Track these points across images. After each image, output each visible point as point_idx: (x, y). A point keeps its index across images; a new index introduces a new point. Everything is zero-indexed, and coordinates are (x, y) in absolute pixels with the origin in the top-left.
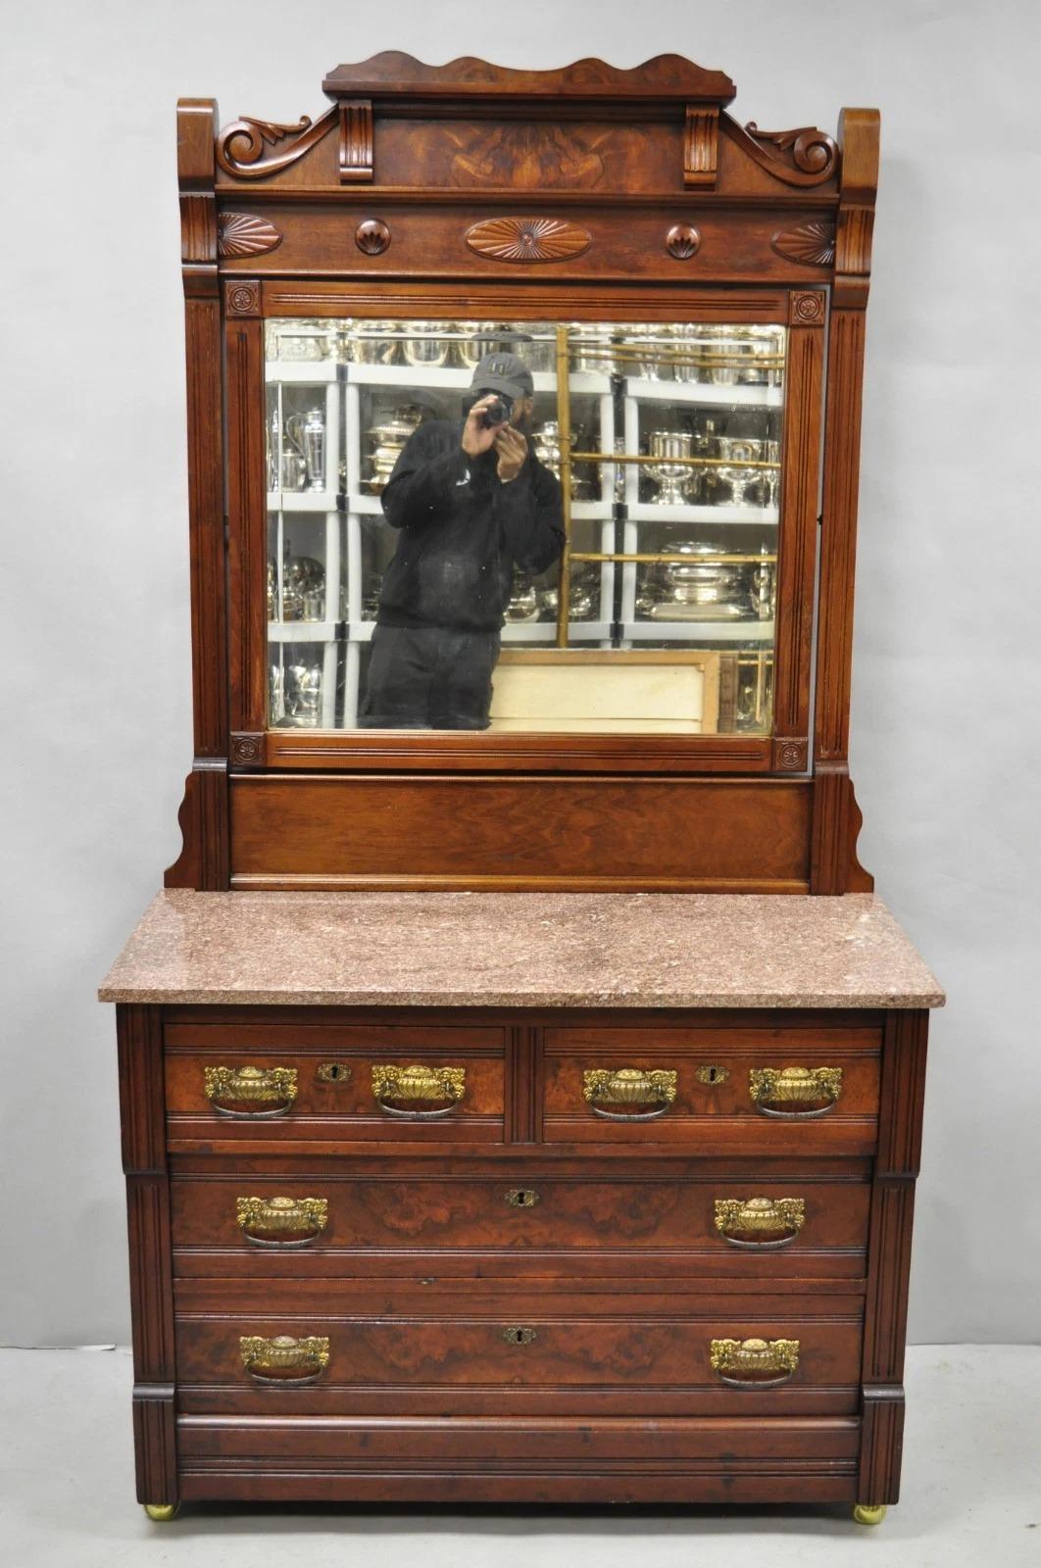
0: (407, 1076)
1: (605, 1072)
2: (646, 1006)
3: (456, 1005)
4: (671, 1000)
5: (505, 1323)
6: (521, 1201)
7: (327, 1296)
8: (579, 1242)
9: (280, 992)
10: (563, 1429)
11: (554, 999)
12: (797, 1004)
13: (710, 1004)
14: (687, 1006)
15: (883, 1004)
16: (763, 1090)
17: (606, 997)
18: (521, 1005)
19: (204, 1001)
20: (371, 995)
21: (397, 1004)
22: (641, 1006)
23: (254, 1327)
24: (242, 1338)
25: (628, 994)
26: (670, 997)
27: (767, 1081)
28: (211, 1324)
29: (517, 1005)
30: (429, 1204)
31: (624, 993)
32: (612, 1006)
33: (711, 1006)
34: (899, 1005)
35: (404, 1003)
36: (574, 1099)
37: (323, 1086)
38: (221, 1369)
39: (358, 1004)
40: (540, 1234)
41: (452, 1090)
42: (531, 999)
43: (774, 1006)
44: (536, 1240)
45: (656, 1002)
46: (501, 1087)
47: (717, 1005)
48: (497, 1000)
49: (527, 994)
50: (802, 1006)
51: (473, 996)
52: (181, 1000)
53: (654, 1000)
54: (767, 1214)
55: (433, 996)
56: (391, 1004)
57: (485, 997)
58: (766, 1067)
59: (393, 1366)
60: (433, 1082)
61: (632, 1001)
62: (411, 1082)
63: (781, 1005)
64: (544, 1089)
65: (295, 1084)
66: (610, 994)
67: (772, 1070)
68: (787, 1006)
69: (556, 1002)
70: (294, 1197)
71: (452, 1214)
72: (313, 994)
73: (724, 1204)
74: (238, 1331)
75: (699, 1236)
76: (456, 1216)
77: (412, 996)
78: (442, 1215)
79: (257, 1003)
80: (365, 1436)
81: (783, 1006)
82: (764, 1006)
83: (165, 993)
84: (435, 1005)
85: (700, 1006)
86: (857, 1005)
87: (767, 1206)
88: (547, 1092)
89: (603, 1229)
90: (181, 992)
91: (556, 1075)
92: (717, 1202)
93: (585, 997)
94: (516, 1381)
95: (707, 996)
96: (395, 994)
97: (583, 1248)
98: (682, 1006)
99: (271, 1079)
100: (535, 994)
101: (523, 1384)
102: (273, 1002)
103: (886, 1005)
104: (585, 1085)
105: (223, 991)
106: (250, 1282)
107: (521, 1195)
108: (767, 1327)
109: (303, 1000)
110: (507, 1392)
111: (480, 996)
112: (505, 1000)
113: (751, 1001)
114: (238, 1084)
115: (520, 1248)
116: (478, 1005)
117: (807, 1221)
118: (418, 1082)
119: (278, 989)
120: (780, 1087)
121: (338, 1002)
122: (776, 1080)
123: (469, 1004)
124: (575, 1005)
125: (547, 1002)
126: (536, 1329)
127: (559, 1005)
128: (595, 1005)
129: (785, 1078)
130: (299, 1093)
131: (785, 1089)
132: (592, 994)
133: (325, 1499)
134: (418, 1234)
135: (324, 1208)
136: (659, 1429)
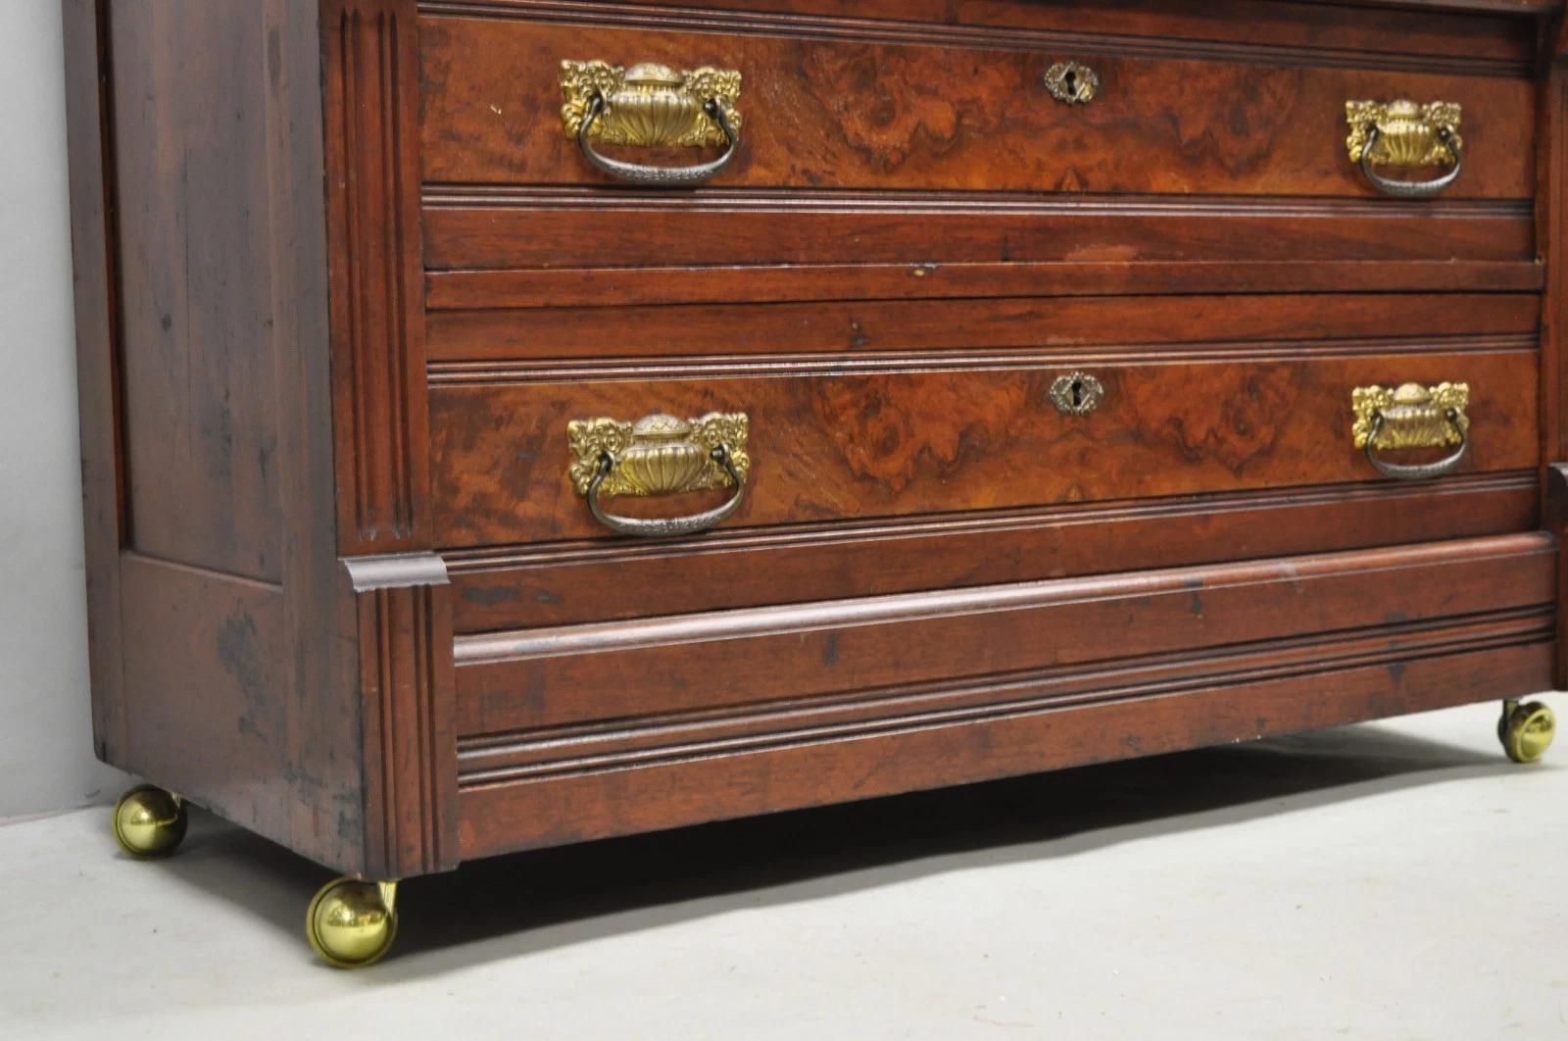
5: (1050, 367)
6: (1072, 91)
7: (745, 306)
8: (1163, 181)
10: (1161, 587)
23: (599, 395)
24: (573, 425)
28: (498, 392)
30: (920, 89)
38: (527, 508)
40: (1101, 164)
44: (1098, 180)
59: (865, 477)
70: (678, 63)
71: (960, 116)
73: (1360, 112)
74: (563, 408)
75: (1327, 173)
76: (966, 121)
78: (940, 117)
80: (832, 641)
89: (1193, 157)
92: (1349, 105)
94: (1074, 496)
97: (1163, 197)
101: (1085, 502)
106: (588, 278)
107: (1070, 77)
110: (1057, 521)
115: (1070, 195)
117: (1465, 148)
126: (1103, 375)
133: (754, 810)
134: (904, 157)
135: (733, 92)
136: (1299, 573)
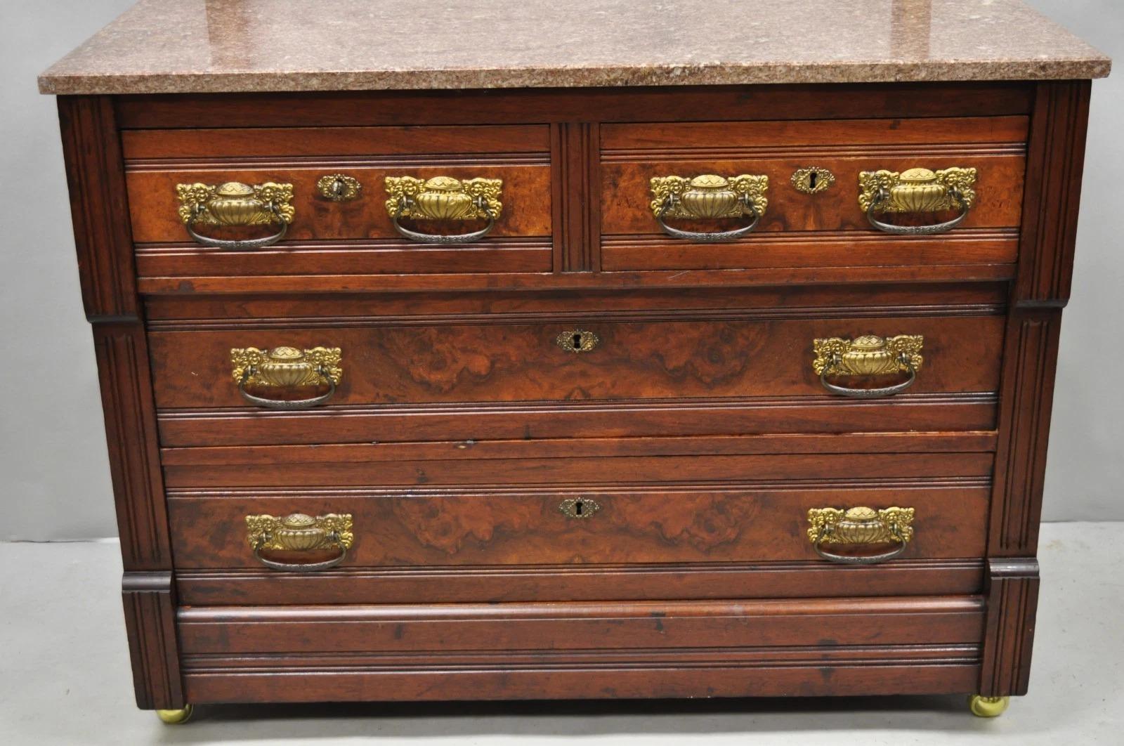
0: (429, 190)
1: (678, 178)
2: (729, 82)
3: (490, 86)
4: (760, 75)
5: (561, 493)
6: (577, 346)
7: (346, 465)
8: (648, 393)
9: (267, 75)
10: (633, 615)
11: (612, 76)
12: (922, 76)
13: (810, 78)
14: (781, 82)
15: (1031, 75)
16: (877, 199)
17: (678, 72)
18: (572, 85)
19: (171, 89)
20: (381, 76)
21: (416, 87)
22: (723, 82)
23: (262, 503)
24: (249, 517)
25: (706, 67)
26: (760, 69)
27: (881, 186)
28: (205, 502)
29: (567, 86)
30: (464, 350)
31: (702, 66)
32: (687, 83)
33: (812, 81)
34: (1051, 74)
35: (424, 86)
36: (639, 214)
37: (325, 204)
38: (225, 553)
39: (365, 88)
40: (600, 385)
41: (486, 207)
42: (584, 77)
43: (892, 80)
44: (596, 393)
45: (742, 77)
46: (547, 202)
47: (820, 79)
48: (541, 80)
49: (579, 70)
50: (927, 79)
51: (510, 74)
52: (142, 89)
53: (739, 75)
54: (878, 355)
55: (459, 75)
56: (408, 87)
57: (526, 75)
58: (881, 168)
59: (429, 546)
60: (462, 197)
61: (711, 77)
62: (434, 197)
63: (901, 77)
64: (602, 202)
65: (290, 203)
66: (685, 68)
67: (888, 173)
68: (908, 80)
69: (615, 80)
70: (301, 346)
71: (493, 363)
72: (309, 76)
73: (824, 345)
74: (243, 509)
75: (794, 383)
76: (498, 365)
77: (433, 76)
78: (480, 364)
79: (239, 90)
80: (399, 628)
81: (903, 80)
82: (878, 80)
83: (121, 80)
84: (463, 87)
85: (798, 82)
86: (997, 77)
87: (877, 345)
88: (604, 207)
89: (677, 378)
90: (142, 79)
91: (616, 185)
92: (816, 341)
93: (652, 72)
94: (577, 560)
95: (808, 67)
96: (412, 74)
97: (651, 401)
98: (775, 81)
99: (260, 197)
100: (589, 70)
101: (585, 565)
102: (259, 89)
103: (1036, 75)
104: (652, 196)
105: (195, 76)
106: (251, 451)
107: (577, 338)
108: (876, 492)
109: (297, 84)
110: (565, 573)
111: (519, 74)
112: (550, 79)
113: (863, 74)
114: (219, 204)
115: (577, 402)
116: (516, 86)
117: (926, 363)
118: (443, 197)
119: (264, 71)
120: (897, 193)
121: (341, 87)
122: (893, 185)
123: (505, 85)
124: (640, 84)
125: (604, 80)
126: (598, 499)
127: (619, 84)
128: (664, 82)
129: (904, 182)
130: (296, 215)
131: (904, 196)
132: (660, 68)
134: (453, 387)
135: (337, 359)
136: (745, 613)
